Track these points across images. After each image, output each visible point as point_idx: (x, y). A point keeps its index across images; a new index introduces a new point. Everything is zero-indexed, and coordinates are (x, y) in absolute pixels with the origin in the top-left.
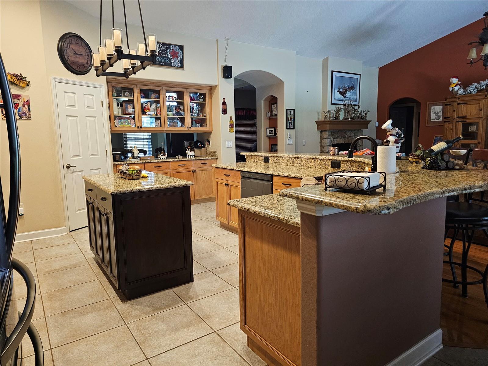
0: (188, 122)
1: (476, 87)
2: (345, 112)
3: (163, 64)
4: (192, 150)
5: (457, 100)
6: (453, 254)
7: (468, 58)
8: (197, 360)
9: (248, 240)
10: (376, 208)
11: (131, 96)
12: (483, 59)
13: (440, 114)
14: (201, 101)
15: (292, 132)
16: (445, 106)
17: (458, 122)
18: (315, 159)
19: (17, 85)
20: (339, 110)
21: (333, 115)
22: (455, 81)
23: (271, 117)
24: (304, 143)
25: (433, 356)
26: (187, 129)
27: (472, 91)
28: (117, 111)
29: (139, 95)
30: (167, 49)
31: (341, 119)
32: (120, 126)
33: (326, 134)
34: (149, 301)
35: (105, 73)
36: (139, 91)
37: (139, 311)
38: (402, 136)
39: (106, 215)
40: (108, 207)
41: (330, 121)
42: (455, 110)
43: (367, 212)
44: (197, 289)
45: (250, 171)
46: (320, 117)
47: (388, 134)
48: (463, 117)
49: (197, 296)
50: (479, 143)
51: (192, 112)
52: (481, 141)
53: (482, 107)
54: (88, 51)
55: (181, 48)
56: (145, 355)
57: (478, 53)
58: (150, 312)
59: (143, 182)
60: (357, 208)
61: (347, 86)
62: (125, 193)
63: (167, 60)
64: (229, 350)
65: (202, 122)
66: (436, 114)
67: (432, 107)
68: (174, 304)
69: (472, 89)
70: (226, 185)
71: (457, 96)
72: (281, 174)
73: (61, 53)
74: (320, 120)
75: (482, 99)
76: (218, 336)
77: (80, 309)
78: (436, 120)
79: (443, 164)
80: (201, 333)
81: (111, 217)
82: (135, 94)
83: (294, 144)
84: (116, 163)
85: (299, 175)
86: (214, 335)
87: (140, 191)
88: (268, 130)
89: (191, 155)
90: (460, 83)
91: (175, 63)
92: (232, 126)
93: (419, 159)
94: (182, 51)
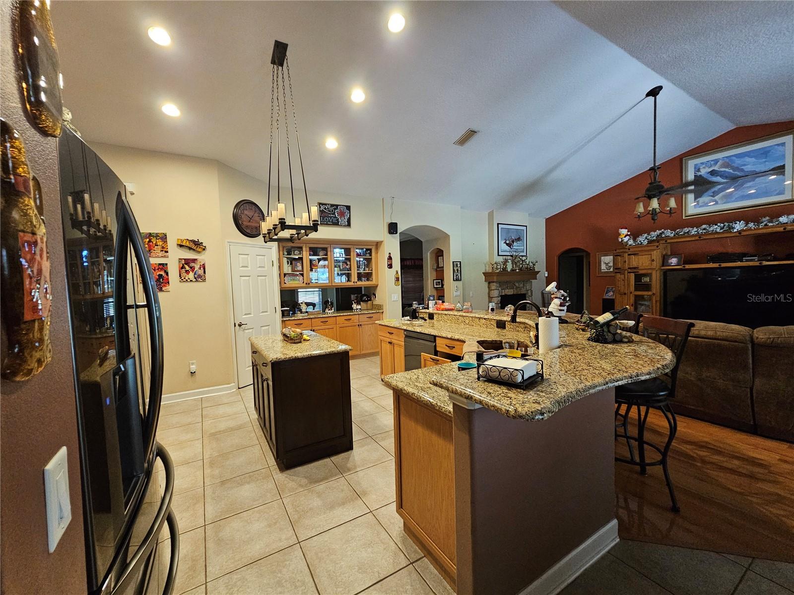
0: (354, 277)
1: (646, 238)
2: (512, 263)
3: (331, 223)
4: (358, 303)
5: (627, 250)
6: (629, 420)
7: (635, 213)
8: (350, 546)
9: (403, 418)
10: (528, 413)
11: (300, 254)
12: (651, 213)
13: (611, 264)
14: (368, 256)
15: (459, 283)
16: (615, 256)
17: (630, 272)
18: (480, 318)
19: (194, 250)
20: (506, 261)
21: (501, 267)
22: (624, 232)
23: (438, 269)
24: (471, 295)
25: (609, 552)
26: (353, 284)
27: (642, 241)
28: (287, 269)
29: (308, 253)
30: (335, 209)
31: (509, 271)
32: (290, 283)
33: (493, 285)
34: (307, 472)
35: (272, 240)
36: (308, 249)
37: (296, 483)
38: (568, 299)
39: (266, 381)
40: (268, 373)
41: (498, 273)
42: (626, 261)
43: (518, 418)
44: (356, 458)
45: (413, 330)
46: (487, 269)
47: (552, 296)
48: (635, 268)
49: (355, 467)
50: (654, 294)
51: (358, 267)
52: (655, 292)
53: (654, 257)
54: (261, 215)
55: (348, 208)
56: (297, 537)
57: (645, 207)
58: (307, 484)
59: (304, 345)
60: (508, 411)
61: (513, 238)
62: (283, 361)
63: (334, 220)
64: (384, 535)
65: (368, 276)
66: (607, 264)
67: (602, 258)
68: (332, 476)
69: (643, 239)
70: (389, 343)
71: (627, 247)
72: (444, 335)
73: (236, 219)
74: (487, 271)
75: (653, 250)
76: (374, 517)
77: (238, 478)
78: (606, 270)
79: (609, 337)
80: (356, 513)
81: (271, 383)
82: (304, 253)
83: (462, 295)
84: (284, 319)
85: (462, 338)
86: (370, 516)
87: (299, 359)
88: (435, 281)
89: (357, 309)
90: (629, 233)
91: (342, 222)
92: (397, 279)
93: (586, 326)
94: (350, 210)
